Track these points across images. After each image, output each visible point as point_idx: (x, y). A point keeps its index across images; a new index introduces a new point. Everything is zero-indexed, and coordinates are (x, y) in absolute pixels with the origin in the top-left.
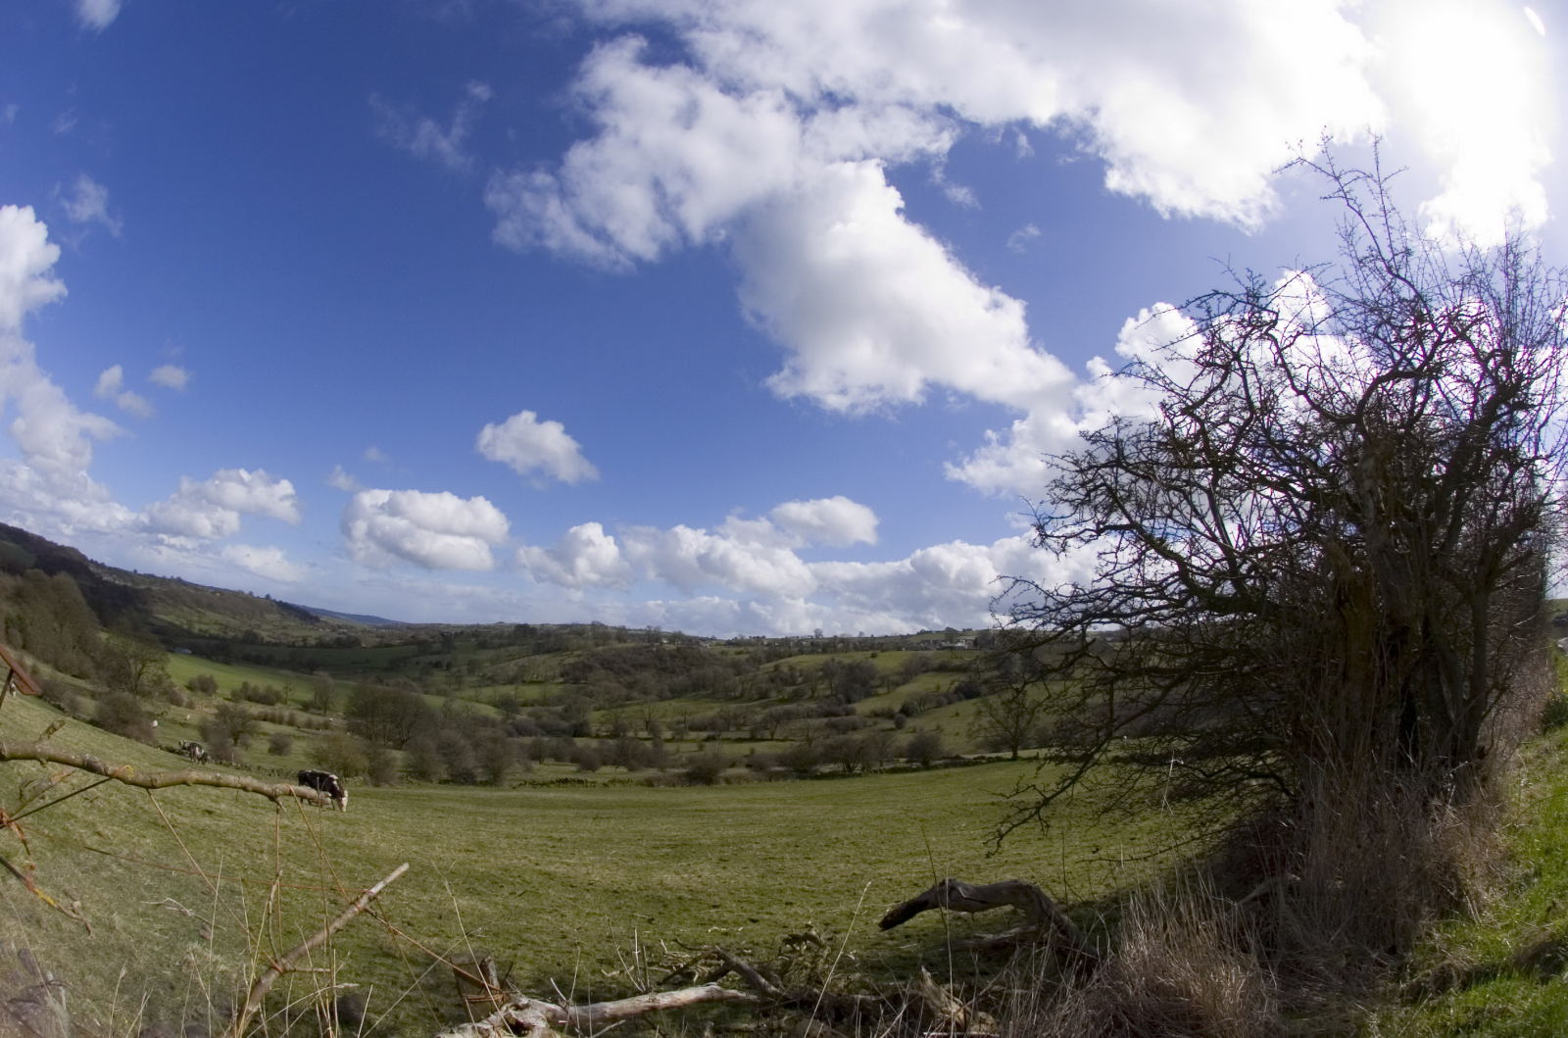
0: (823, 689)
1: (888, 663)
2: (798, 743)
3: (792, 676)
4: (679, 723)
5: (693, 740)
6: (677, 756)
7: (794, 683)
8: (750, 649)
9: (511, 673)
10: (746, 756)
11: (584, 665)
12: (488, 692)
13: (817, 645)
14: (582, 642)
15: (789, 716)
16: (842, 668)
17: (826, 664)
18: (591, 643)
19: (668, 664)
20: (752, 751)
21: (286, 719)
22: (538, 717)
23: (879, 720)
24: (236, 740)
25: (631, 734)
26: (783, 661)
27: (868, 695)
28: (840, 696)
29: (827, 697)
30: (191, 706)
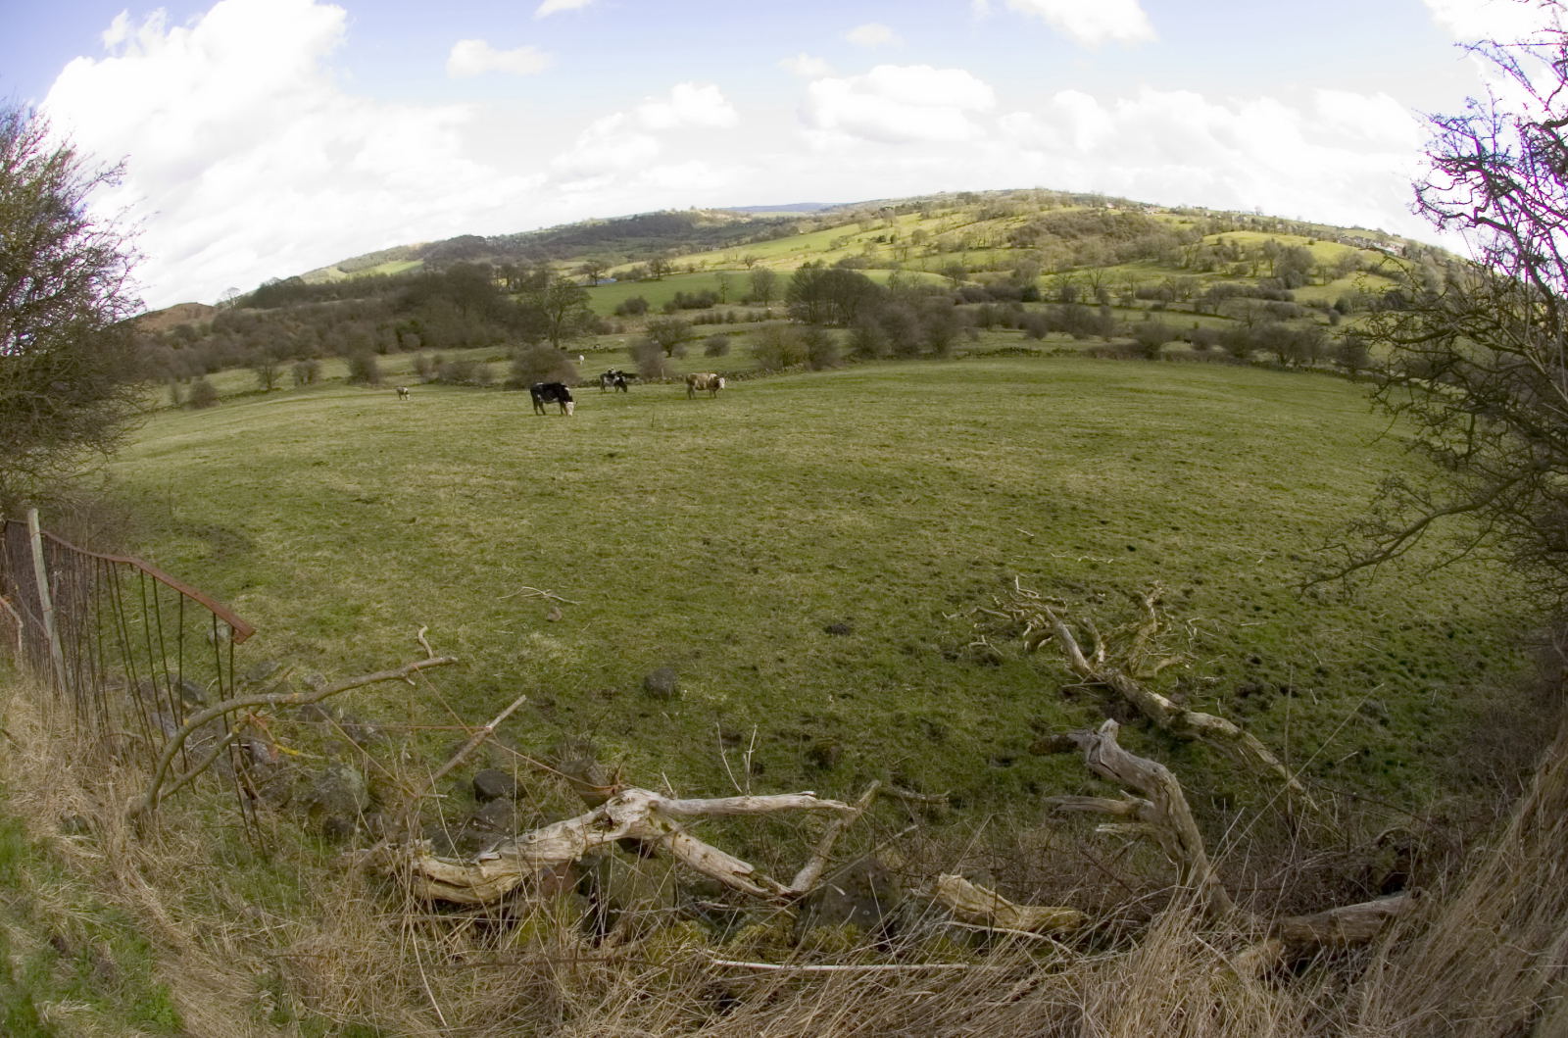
0: (1264, 269)
1: (1325, 253)
2: (1238, 323)
3: (1235, 252)
4: (1126, 289)
5: (1140, 309)
6: (1124, 325)
7: (1236, 259)
8: (1194, 219)
9: (957, 241)
10: (1190, 330)
11: (1031, 229)
12: (934, 262)
13: (1258, 224)
14: (1026, 207)
15: (1230, 292)
16: (1282, 250)
17: (1267, 243)
18: (1036, 207)
19: (1114, 229)
20: (1196, 326)
21: (725, 317)
22: (987, 283)
23: (1315, 312)
24: (670, 352)
25: (1079, 299)
26: (1223, 235)
27: (1306, 283)
28: (1280, 279)
29: (1269, 278)
30: (621, 330)
